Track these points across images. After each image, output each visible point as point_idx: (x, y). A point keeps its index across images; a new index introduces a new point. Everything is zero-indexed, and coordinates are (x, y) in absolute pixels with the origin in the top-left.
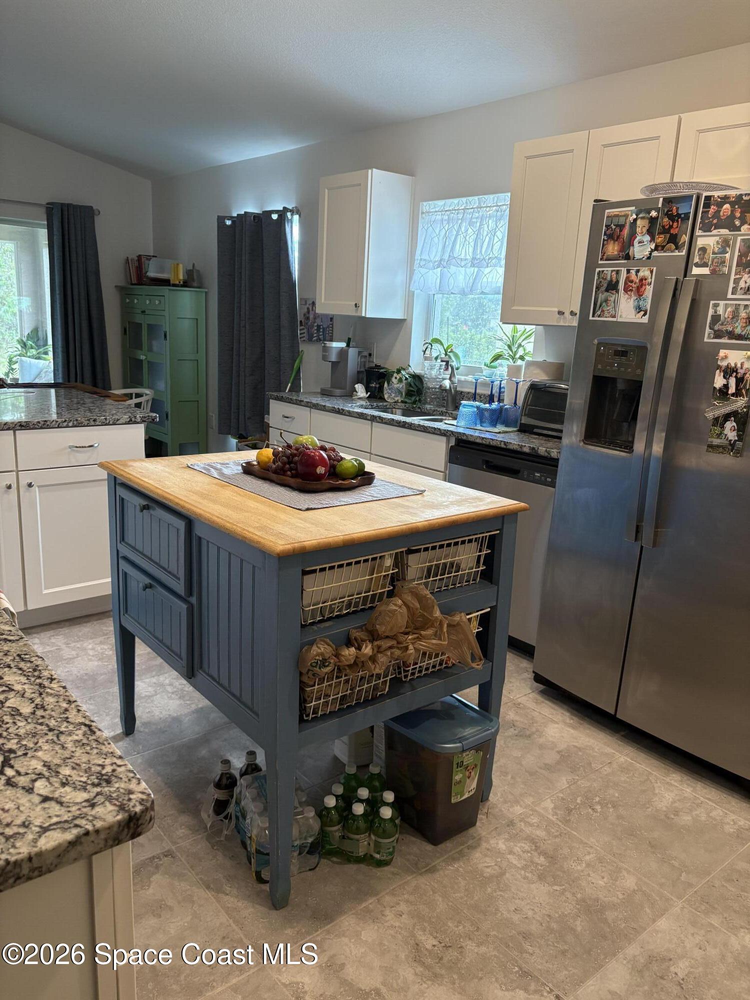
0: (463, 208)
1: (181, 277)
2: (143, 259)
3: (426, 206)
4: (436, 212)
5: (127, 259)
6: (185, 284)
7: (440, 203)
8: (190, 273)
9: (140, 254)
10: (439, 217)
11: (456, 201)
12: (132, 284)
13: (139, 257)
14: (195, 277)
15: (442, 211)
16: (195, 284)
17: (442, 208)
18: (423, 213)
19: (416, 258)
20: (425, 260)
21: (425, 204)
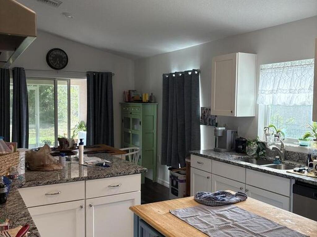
0: (282, 66)
1: (147, 99)
2: (131, 92)
3: (263, 66)
4: (268, 69)
5: (125, 92)
6: (149, 102)
7: (270, 65)
8: (151, 97)
9: (130, 89)
10: (270, 71)
11: (278, 64)
12: (126, 102)
13: (129, 91)
14: (153, 99)
15: (271, 68)
16: (153, 101)
17: (271, 67)
18: (261, 69)
19: (259, 89)
20: (264, 90)
21: (262, 65)
